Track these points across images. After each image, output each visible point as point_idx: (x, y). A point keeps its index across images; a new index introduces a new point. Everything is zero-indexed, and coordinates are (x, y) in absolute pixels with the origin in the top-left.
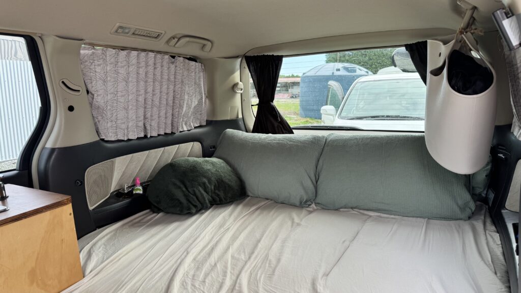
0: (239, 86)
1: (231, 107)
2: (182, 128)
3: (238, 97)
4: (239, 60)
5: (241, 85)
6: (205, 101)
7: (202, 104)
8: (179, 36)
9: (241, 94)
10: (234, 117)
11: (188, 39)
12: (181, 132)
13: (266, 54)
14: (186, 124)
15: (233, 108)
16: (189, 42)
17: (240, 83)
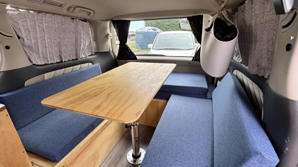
0: (109, 35)
1: (106, 46)
2: (82, 56)
3: (109, 41)
4: (109, 22)
5: (110, 34)
6: (93, 42)
7: (91, 44)
8: (74, 6)
9: (111, 39)
10: (108, 50)
11: (80, 9)
12: (81, 58)
13: (122, 19)
14: (84, 54)
15: (107, 46)
16: (80, 10)
17: (110, 33)
